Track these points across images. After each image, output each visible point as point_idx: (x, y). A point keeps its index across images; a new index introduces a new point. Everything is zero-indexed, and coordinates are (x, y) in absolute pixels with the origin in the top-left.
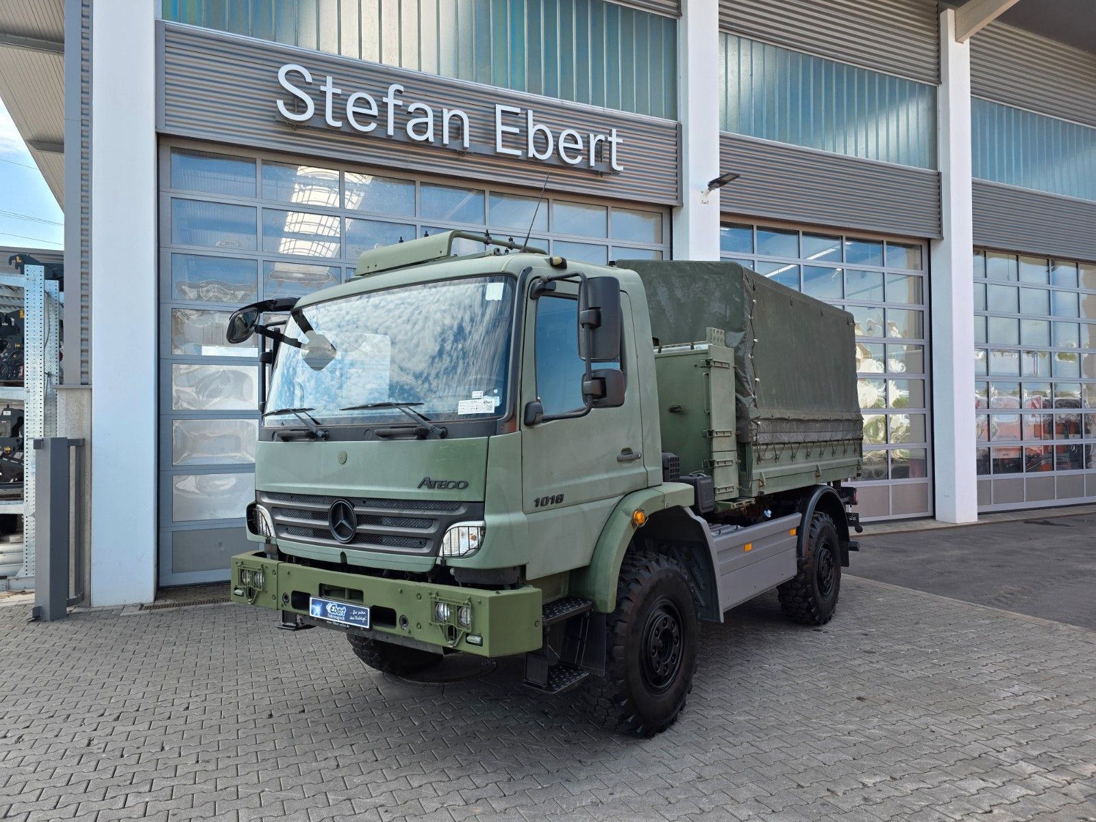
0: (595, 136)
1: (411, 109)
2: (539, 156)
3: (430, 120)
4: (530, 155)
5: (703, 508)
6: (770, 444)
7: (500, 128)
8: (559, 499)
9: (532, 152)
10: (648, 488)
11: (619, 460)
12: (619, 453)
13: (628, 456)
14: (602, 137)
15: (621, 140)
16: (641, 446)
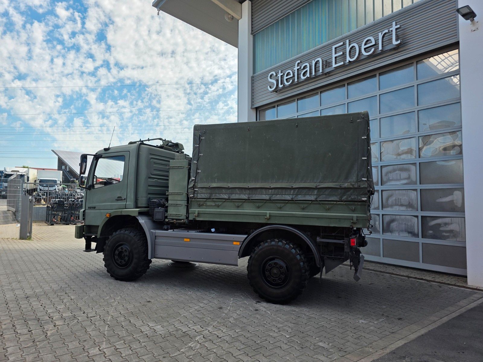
0: (382, 33)
1: (302, 68)
2: (351, 60)
3: (308, 69)
4: (347, 61)
5: (155, 219)
6: (208, 199)
7: (334, 56)
8: (94, 208)
9: (348, 59)
10: (126, 209)
11: (116, 200)
12: (116, 198)
13: (119, 199)
14: (387, 31)
15: (398, 26)
16: (126, 196)
